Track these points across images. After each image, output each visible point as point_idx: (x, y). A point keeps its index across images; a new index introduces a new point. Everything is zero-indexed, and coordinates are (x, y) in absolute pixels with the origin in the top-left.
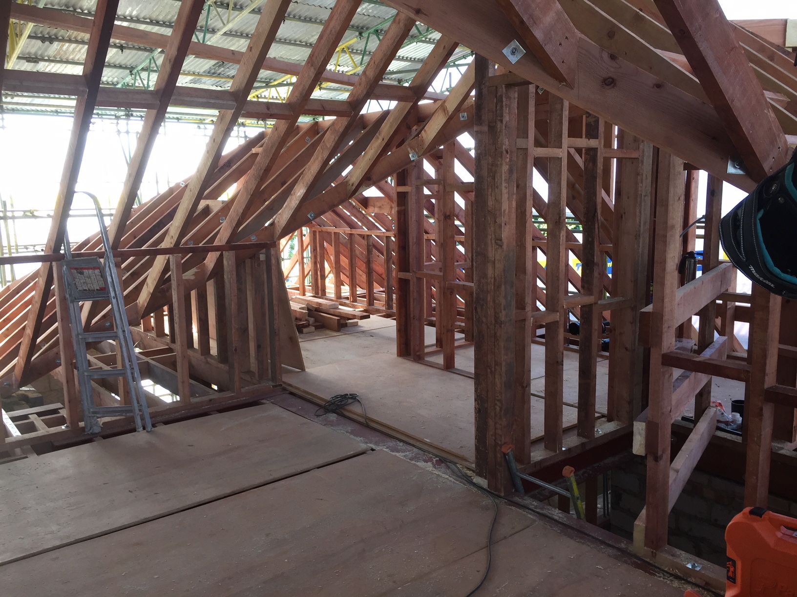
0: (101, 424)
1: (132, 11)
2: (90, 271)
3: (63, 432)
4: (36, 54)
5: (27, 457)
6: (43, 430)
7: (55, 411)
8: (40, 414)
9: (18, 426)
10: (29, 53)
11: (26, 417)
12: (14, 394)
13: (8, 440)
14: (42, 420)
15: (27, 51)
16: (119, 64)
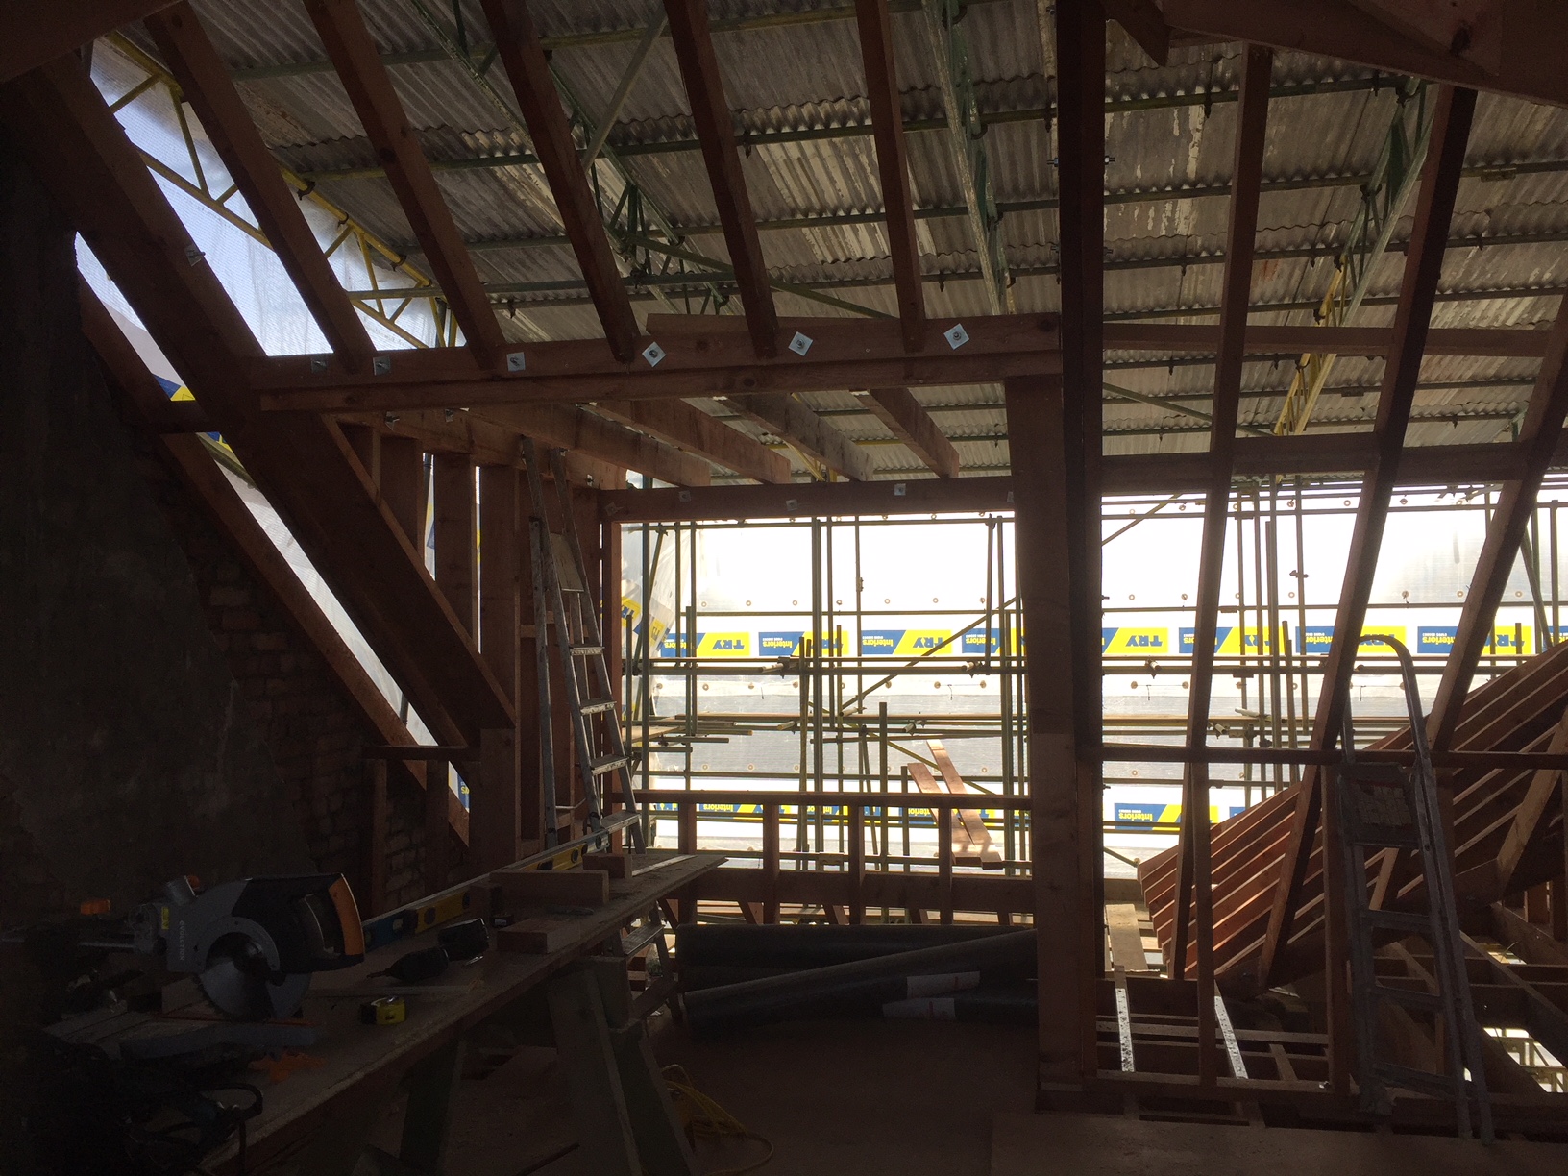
0: (1393, 1099)
1: (1542, 274)
2: (1386, 790)
3: (1320, 1094)
4: (1359, 380)
5: (1247, 1124)
6: (1287, 1080)
7: (1318, 1049)
8: (1289, 1048)
9: (1247, 1061)
10: (1348, 381)
11: (1264, 1046)
12: (1259, 997)
13: (1222, 1081)
14: (1290, 1059)
15: (1344, 377)
16: (1519, 376)
